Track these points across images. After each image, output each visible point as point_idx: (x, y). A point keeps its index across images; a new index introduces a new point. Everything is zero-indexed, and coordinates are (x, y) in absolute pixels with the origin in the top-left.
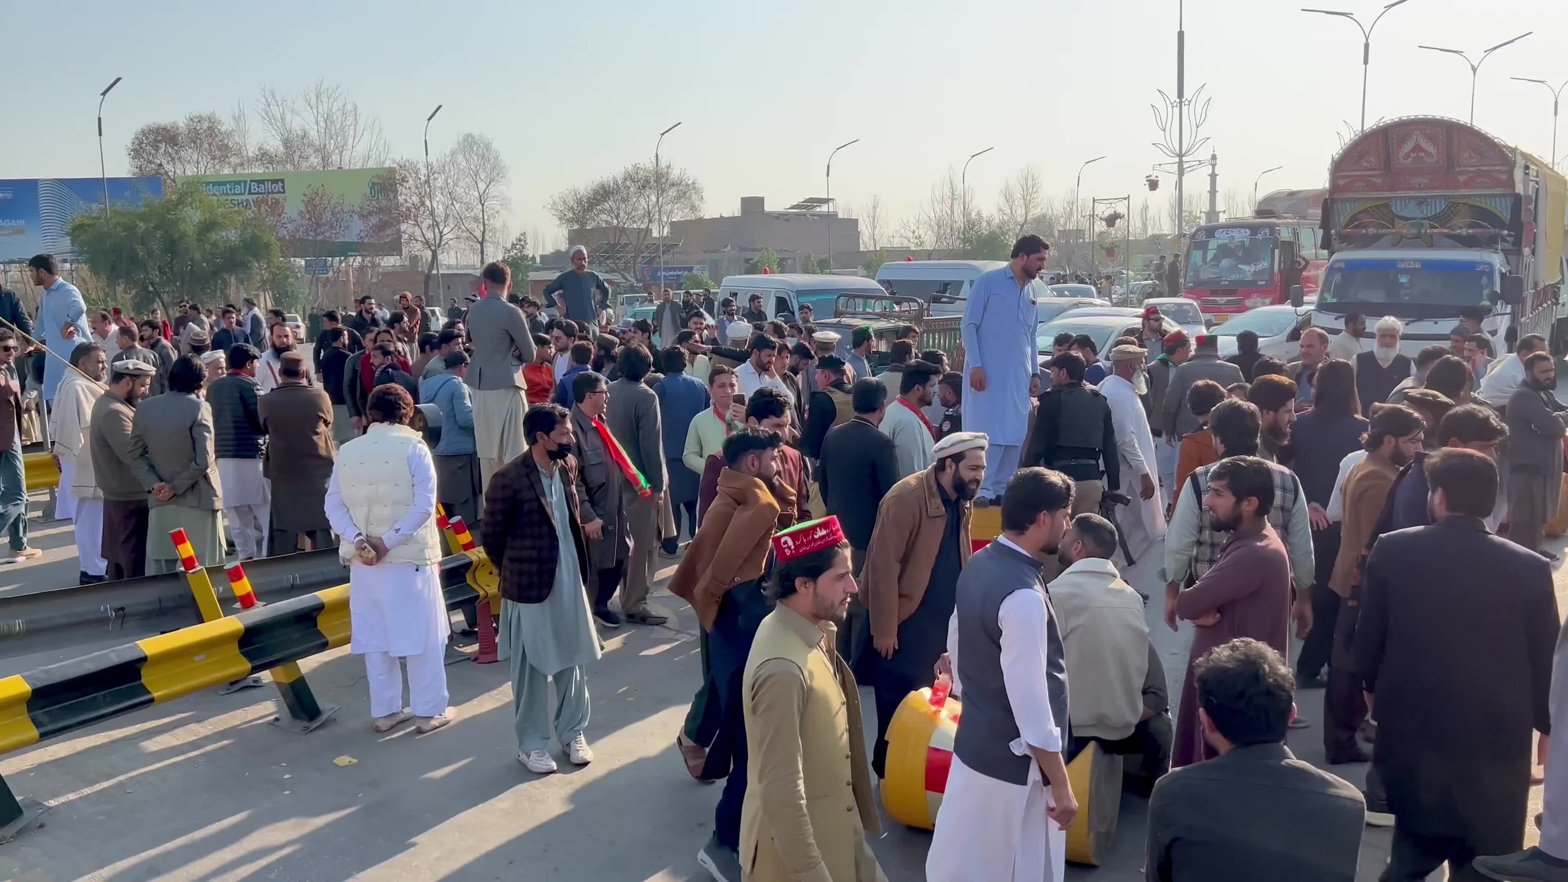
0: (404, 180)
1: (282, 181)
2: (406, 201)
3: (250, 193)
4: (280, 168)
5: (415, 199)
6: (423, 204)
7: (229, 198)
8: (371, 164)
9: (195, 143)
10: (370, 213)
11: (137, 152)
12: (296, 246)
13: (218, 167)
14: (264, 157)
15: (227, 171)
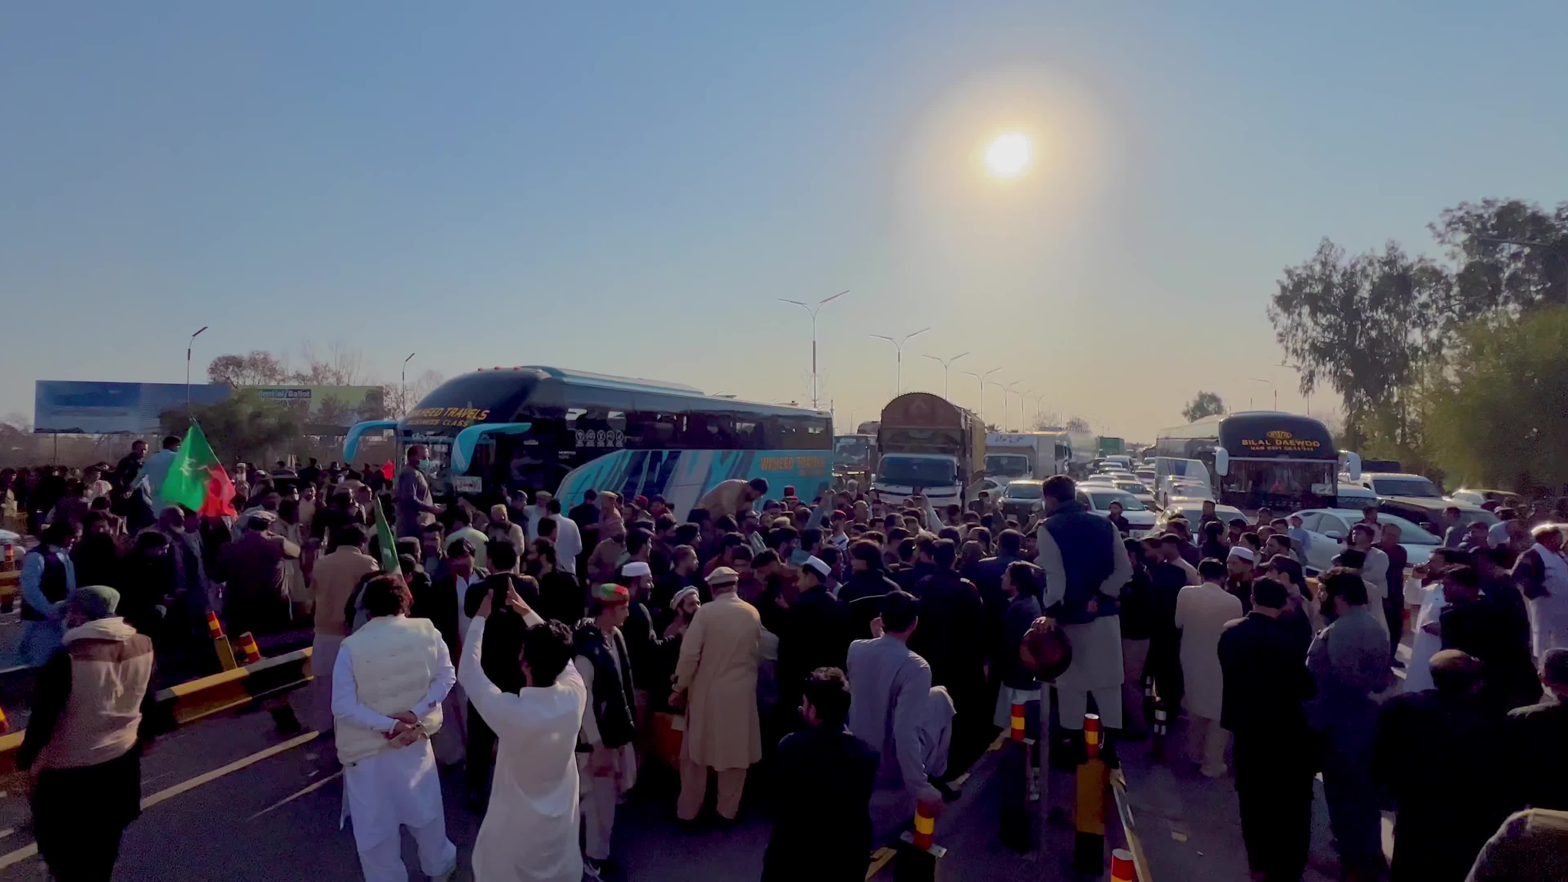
0: (388, 393)
1: (310, 391)
2: (388, 405)
3: (288, 397)
4: (309, 383)
5: (394, 405)
6: (398, 407)
7: (273, 399)
8: (368, 384)
9: (253, 366)
10: (364, 412)
11: (213, 370)
12: (314, 428)
13: (267, 381)
14: (299, 376)
15: (273, 383)
